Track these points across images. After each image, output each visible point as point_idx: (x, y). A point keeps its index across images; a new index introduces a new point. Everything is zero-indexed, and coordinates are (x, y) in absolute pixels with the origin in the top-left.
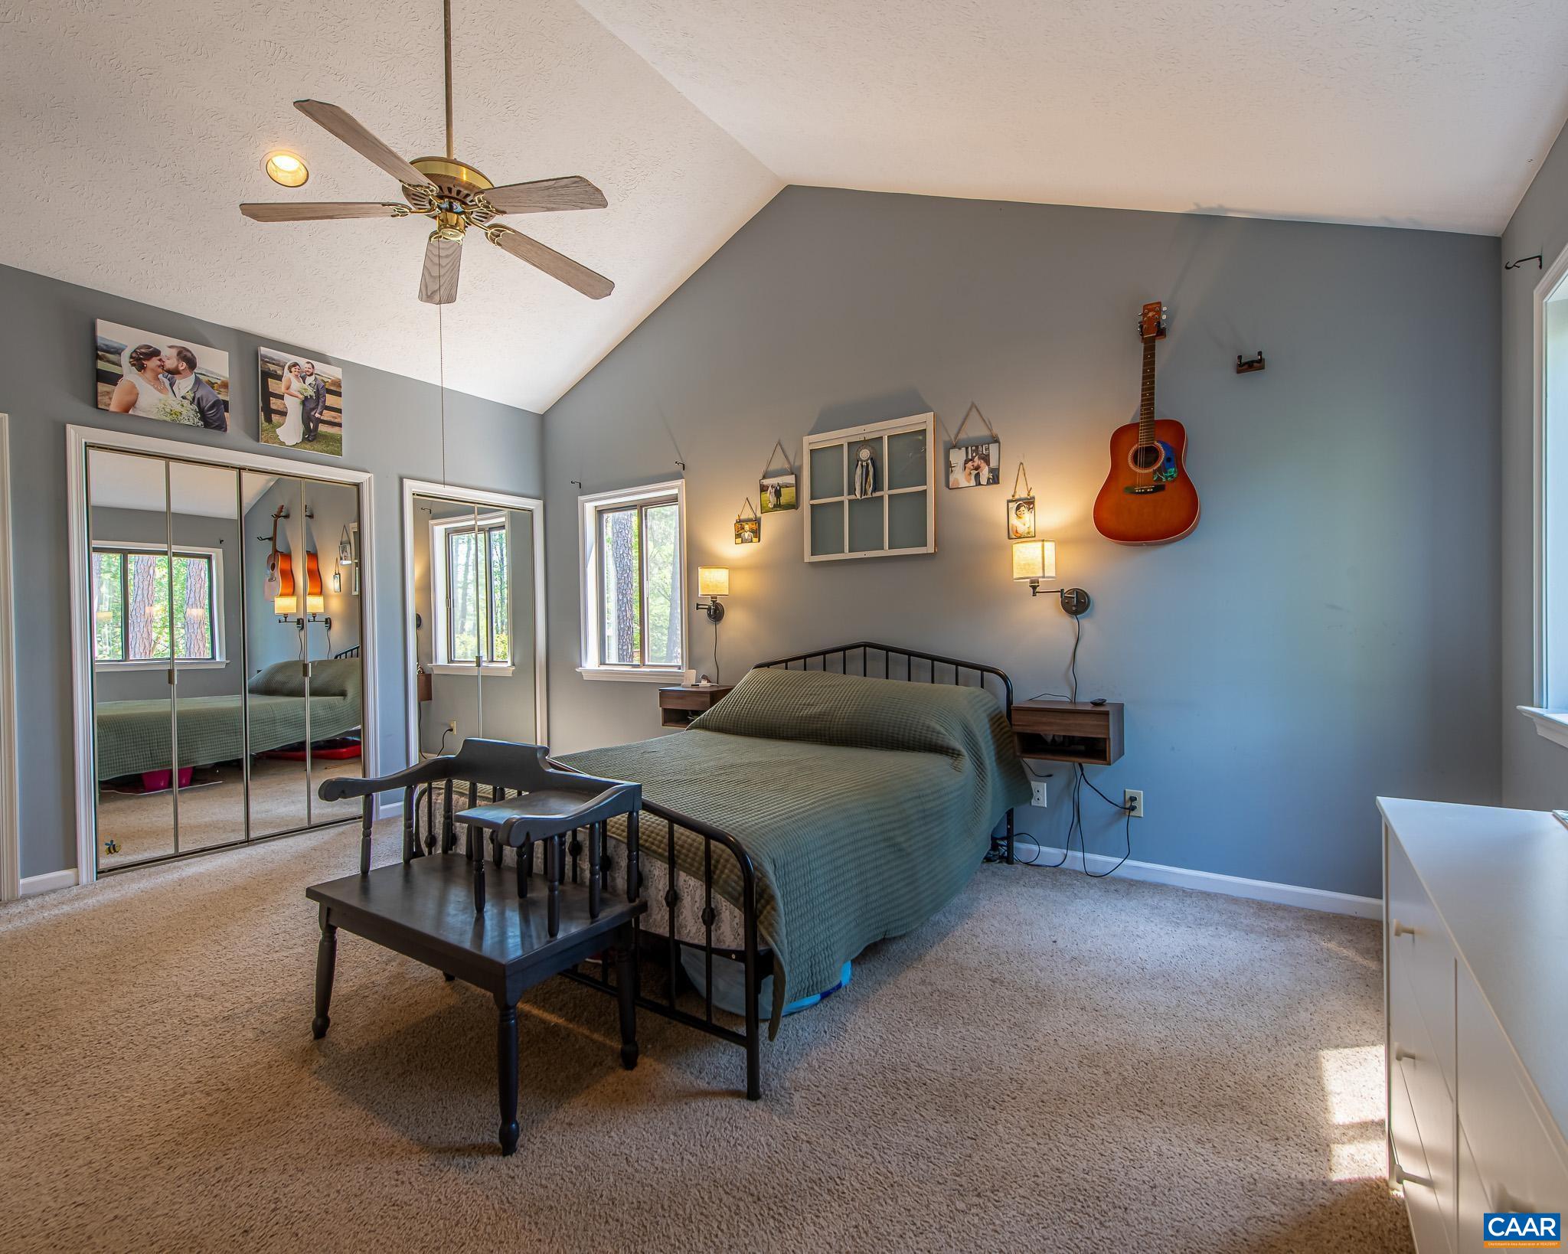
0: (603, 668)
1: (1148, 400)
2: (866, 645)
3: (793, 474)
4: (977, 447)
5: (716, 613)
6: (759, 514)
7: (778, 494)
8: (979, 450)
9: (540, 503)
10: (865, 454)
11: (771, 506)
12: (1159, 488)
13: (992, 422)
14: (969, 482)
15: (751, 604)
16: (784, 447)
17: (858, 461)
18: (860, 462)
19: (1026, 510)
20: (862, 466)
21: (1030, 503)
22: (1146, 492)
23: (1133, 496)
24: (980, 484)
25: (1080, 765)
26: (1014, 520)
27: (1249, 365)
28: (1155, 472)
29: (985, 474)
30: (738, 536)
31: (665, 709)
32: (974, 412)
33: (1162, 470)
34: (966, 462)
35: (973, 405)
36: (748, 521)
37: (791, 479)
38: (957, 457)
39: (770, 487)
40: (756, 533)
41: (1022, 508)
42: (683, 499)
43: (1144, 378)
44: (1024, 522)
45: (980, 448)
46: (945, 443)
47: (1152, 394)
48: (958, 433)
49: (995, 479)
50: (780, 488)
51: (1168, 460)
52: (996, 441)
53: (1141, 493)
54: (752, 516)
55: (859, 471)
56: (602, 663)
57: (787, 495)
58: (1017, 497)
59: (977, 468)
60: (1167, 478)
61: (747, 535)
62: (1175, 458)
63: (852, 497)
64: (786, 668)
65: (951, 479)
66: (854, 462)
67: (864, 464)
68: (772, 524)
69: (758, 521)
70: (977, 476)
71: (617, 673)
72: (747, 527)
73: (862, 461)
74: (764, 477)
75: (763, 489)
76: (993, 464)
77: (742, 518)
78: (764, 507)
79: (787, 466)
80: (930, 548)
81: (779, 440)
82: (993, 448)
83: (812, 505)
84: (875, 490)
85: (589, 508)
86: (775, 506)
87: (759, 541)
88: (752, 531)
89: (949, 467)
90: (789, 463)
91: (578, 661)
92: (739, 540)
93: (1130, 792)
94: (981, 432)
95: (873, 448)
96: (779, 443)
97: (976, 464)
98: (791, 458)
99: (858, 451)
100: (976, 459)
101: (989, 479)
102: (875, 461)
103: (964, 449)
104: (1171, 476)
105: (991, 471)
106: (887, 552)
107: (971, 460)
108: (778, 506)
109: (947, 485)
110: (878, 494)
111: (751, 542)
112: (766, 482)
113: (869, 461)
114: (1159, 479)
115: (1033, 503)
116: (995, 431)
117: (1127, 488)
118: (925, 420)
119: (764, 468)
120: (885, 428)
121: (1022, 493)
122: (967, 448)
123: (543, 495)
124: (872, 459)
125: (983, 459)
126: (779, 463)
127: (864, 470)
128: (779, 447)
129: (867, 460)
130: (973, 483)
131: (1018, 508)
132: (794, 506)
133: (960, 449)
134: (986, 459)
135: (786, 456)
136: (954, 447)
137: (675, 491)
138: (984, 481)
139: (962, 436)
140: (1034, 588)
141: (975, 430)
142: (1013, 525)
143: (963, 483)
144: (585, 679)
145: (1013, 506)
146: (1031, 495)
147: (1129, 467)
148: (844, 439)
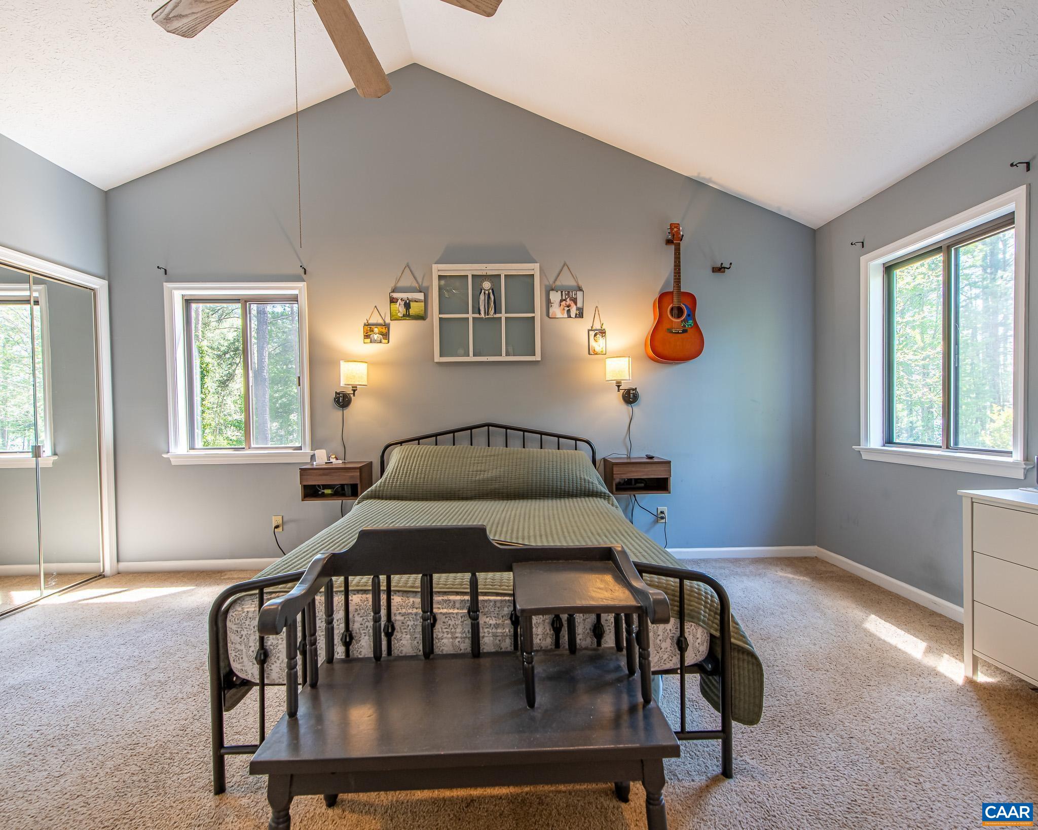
0: (192, 452)
1: (678, 279)
2: (488, 425)
3: (421, 292)
4: (569, 292)
5: (343, 401)
6: (388, 320)
7: (407, 306)
8: (570, 295)
9: (105, 283)
10: (487, 285)
11: (400, 315)
12: (685, 331)
13: (578, 276)
14: (563, 315)
15: (380, 393)
16: (413, 269)
17: (481, 290)
18: (483, 291)
19: (601, 337)
20: (485, 293)
21: (603, 332)
22: (678, 333)
23: (671, 334)
24: (570, 317)
25: (635, 496)
26: (592, 343)
27: (719, 269)
28: (682, 321)
29: (574, 311)
30: (367, 336)
31: (304, 485)
32: (566, 267)
33: (685, 321)
34: (561, 301)
35: (565, 264)
36: (377, 325)
37: (421, 296)
38: (555, 297)
39: (399, 301)
40: (386, 335)
41: (598, 336)
42: (304, 300)
43: (675, 266)
44: (598, 345)
45: (571, 293)
46: (546, 286)
47: (680, 276)
48: (556, 280)
49: (580, 315)
50: (409, 302)
51: (689, 315)
52: (580, 289)
53: (676, 333)
54: (381, 321)
55: (482, 297)
56: (192, 448)
57: (416, 308)
58: (594, 328)
59: (568, 306)
60: (688, 325)
61: (376, 337)
62: (692, 315)
63: (477, 316)
64: (419, 444)
65: (551, 311)
66: (478, 290)
67: (487, 292)
68: (400, 330)
69: (387, 326)
70: (569, 311)
71: (221, 457)
72: (376, 330)
73: (485, 290)
74: (393, 291)
75: (393, 301)
76: (579, 305)
77: (370, 322)
78: (393, 316)
79: (415, 284)
80: (538, 357)
81: (408, 263)
82: (579, 294)
83: (440, 319)
84: (495, 313)
85: (176, 294)
86: (404, 316)
87: (388, 342)
88: (381, 334)
89: (549, 303)
90: (418, 283)
91: (164, 448)
92: (368, 340)
93: (660, 509)
94: (572, 283)
95: (492, 282)
96: (408, 266)
97: (568, 303)
98: (420, 280)
99: (482, 282)
100: (568, 300)
101: (576, 314)
102: (495, 291)
103: (560, 292)
104: (690, 325)
105: (578, 309)
106: (504, 358)
107: (564, 300)
108: (407, 316)
109: (548, 315)
110: (498, 315)
111: (381, 342)
112: (395, 295)
113: (491, 291)
114: (684, 326)
115: (605, 333)
116: (581, 284)
117: (668, 329)
118: (533, 268)
119: (393, 285)
120: (504, 269)
121: (597, 326)
122: (562, 292)
123: (109, 275)
124: (493, 290)
125: (572, 300)
126: (407, 281)
127: (487, 296)
128: (407, 270)
129: (489, 290)
130: (566, 315)
131: (595, 335)
132: (421, 317)
133: (557, 291)
134: (575, 301)
135: (415, 277)
136: (553, 290)
137: (296, 292)
138: (573, 315)
139: (558, 283)
140: (619, 386)
141: (566, 280)
142: (592, 346)
143: (559, 315)
144: (173, 463)
145: (592, 333)
146: (603, 327)
147: (669, 318)
148: (470, 272)
